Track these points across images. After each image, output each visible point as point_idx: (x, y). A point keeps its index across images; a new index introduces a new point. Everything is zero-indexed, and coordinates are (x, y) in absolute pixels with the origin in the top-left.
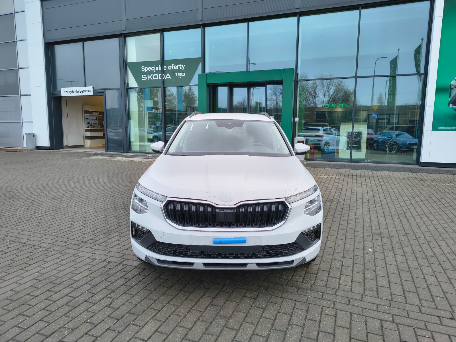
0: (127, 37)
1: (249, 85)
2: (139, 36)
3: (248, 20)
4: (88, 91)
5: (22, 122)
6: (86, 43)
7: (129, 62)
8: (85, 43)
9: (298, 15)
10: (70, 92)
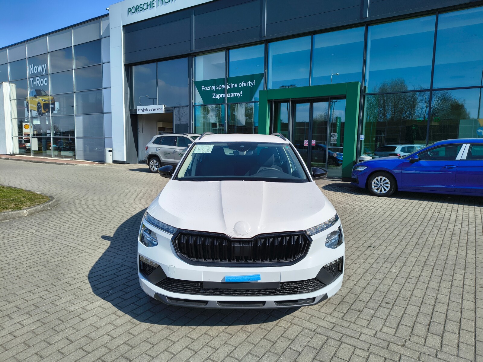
0: (196, 56)
1: (311, 101)
2: (206, 55)
3: (313, 33)
4: (159, 109)
5: (104, 137)
6: (160, 63)
7: (197, 80)
8: (158, 63)
9: (366, 25)
10: (144, 110)
